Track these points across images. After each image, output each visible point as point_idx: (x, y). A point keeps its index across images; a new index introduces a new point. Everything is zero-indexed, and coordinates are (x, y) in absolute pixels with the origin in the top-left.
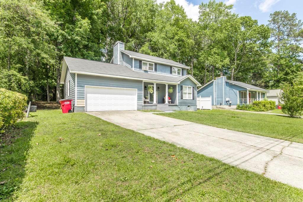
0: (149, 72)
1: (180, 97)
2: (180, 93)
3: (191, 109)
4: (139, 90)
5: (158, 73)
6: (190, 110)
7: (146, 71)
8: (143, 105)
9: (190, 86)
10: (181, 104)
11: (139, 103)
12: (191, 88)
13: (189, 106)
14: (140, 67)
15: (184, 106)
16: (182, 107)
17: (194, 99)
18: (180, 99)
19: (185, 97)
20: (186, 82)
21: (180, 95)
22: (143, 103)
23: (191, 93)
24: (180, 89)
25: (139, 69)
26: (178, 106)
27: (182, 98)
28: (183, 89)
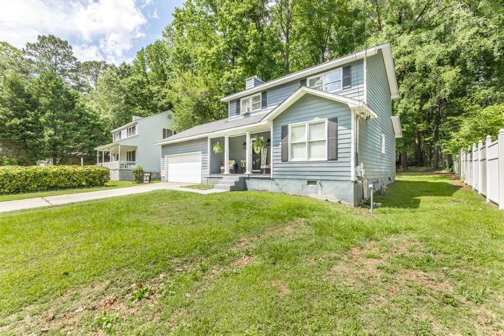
0: (252, 115)
1: (280, 158)
2: (280, 146)
3: (320, 192)
4: (204, 152)
5: (268, 110)
6: (317, 193)
7: (247, 115)
8: (208, 176)
9: (317, 120)
10: (283, 176)
11: (203, 173)
12: (324, 123)
13: (309, 182)
14: (238, 111)
15: (291, 181)
16: (286, 182)
17: (337, 159)
18: (280, 162)
19: (299, 155)
20: (303, 112)
21: (280, 150)
22: (208, 173)
23: (325, 140)
24: (280, 135)
25: (236, 116)
26: (273, 179)
27: (285, 159)
28: (287, 134)
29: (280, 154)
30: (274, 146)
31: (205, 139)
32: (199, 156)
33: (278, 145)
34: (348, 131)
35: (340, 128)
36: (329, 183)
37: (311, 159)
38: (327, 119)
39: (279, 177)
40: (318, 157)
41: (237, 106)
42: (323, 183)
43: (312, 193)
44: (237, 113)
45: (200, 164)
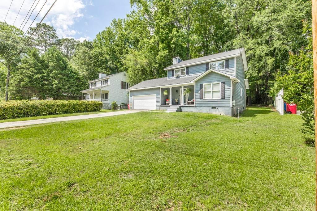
0: (181, 78)
2: (199, 93)
3: (217, 112)
4: (158, 95)
5: (190, 76)
6: (216, 112)
7: (178, 77)
8: (160, 106)
9: (216, 82)
10: (200, 105)
11: (157, 105)
12: (219, 84)
13: (213, 108)
14: (173, 75)
15: (204, 108)
16: (202, 108)
17: (225, 98)
18: (199, 99)
19: (208, 97)
20: (210, 79)
21: (199, 94)
22: (160, 105)
23: (219, 91)
24: (199, 88)
25: (172, 78)
26: (195, 107)
27: (201, 98)
28: (203, 88)
29: (199, 96)
30: (196, 92)
31: (159, 88)
32: (155, 96)
33: (198, 92)
34: (229, 88)
35: (226, 86)
36: (222, 108)
37: (213, 98)
38: (220, 82)
39: (198, 106)
40: (216, 97)
41: (172, 73)
42: (219, 108)
43: (214, 112)
44: (172, 76)
45: (155, 100)
